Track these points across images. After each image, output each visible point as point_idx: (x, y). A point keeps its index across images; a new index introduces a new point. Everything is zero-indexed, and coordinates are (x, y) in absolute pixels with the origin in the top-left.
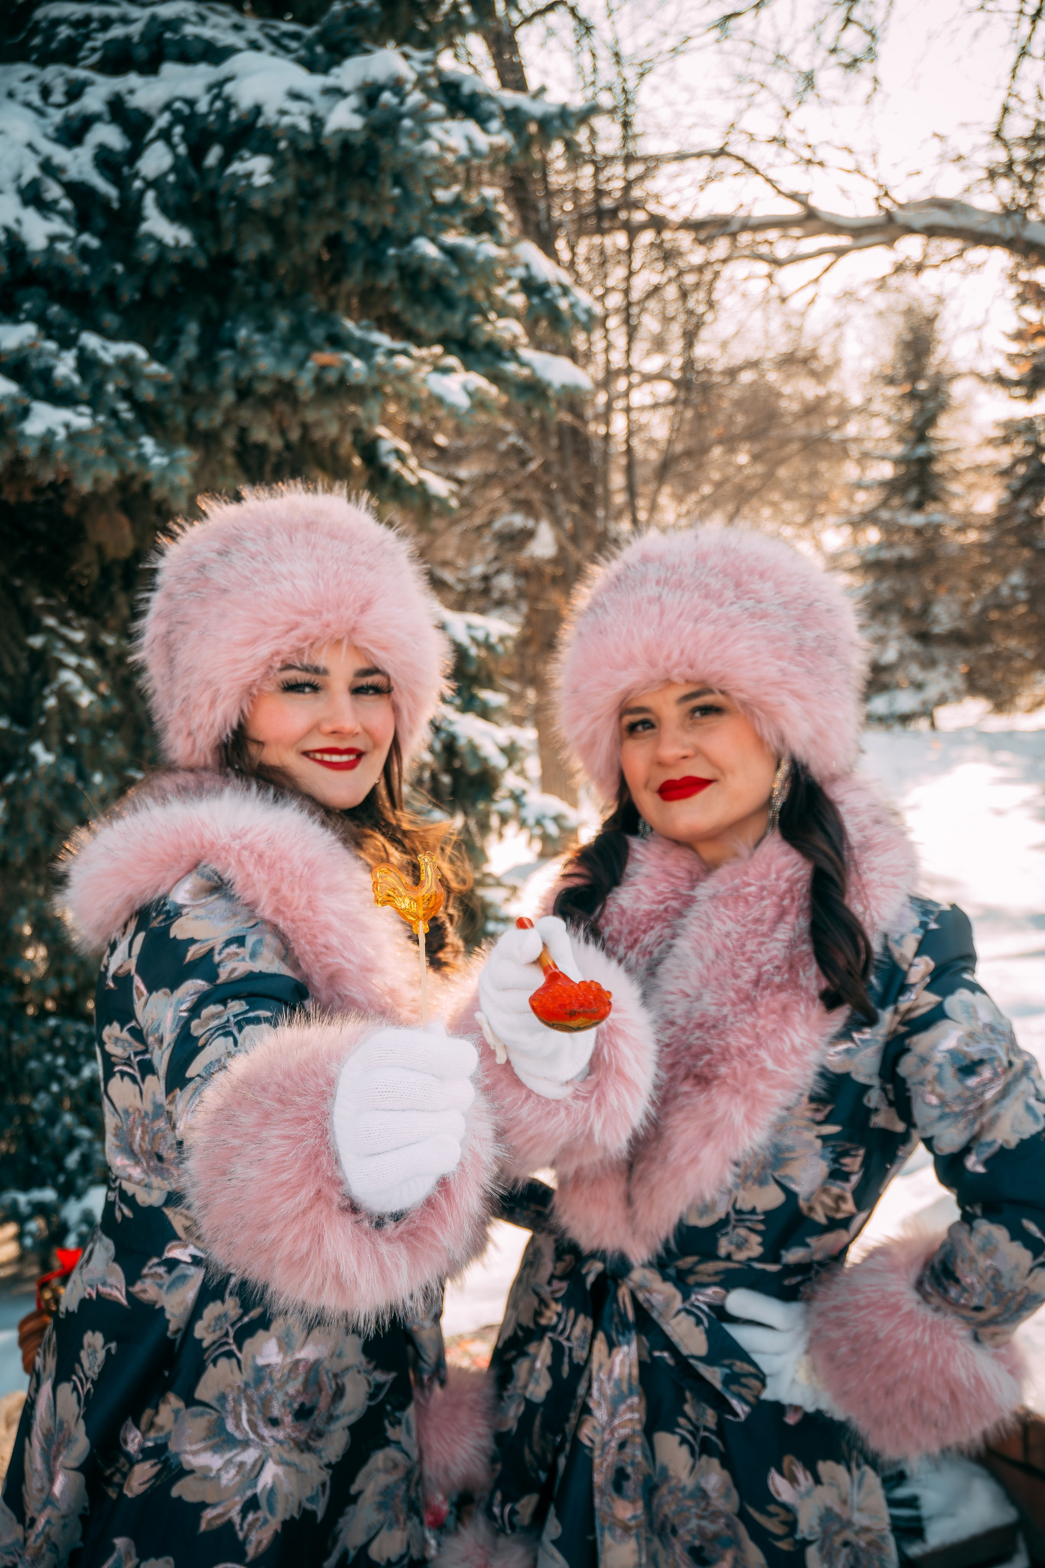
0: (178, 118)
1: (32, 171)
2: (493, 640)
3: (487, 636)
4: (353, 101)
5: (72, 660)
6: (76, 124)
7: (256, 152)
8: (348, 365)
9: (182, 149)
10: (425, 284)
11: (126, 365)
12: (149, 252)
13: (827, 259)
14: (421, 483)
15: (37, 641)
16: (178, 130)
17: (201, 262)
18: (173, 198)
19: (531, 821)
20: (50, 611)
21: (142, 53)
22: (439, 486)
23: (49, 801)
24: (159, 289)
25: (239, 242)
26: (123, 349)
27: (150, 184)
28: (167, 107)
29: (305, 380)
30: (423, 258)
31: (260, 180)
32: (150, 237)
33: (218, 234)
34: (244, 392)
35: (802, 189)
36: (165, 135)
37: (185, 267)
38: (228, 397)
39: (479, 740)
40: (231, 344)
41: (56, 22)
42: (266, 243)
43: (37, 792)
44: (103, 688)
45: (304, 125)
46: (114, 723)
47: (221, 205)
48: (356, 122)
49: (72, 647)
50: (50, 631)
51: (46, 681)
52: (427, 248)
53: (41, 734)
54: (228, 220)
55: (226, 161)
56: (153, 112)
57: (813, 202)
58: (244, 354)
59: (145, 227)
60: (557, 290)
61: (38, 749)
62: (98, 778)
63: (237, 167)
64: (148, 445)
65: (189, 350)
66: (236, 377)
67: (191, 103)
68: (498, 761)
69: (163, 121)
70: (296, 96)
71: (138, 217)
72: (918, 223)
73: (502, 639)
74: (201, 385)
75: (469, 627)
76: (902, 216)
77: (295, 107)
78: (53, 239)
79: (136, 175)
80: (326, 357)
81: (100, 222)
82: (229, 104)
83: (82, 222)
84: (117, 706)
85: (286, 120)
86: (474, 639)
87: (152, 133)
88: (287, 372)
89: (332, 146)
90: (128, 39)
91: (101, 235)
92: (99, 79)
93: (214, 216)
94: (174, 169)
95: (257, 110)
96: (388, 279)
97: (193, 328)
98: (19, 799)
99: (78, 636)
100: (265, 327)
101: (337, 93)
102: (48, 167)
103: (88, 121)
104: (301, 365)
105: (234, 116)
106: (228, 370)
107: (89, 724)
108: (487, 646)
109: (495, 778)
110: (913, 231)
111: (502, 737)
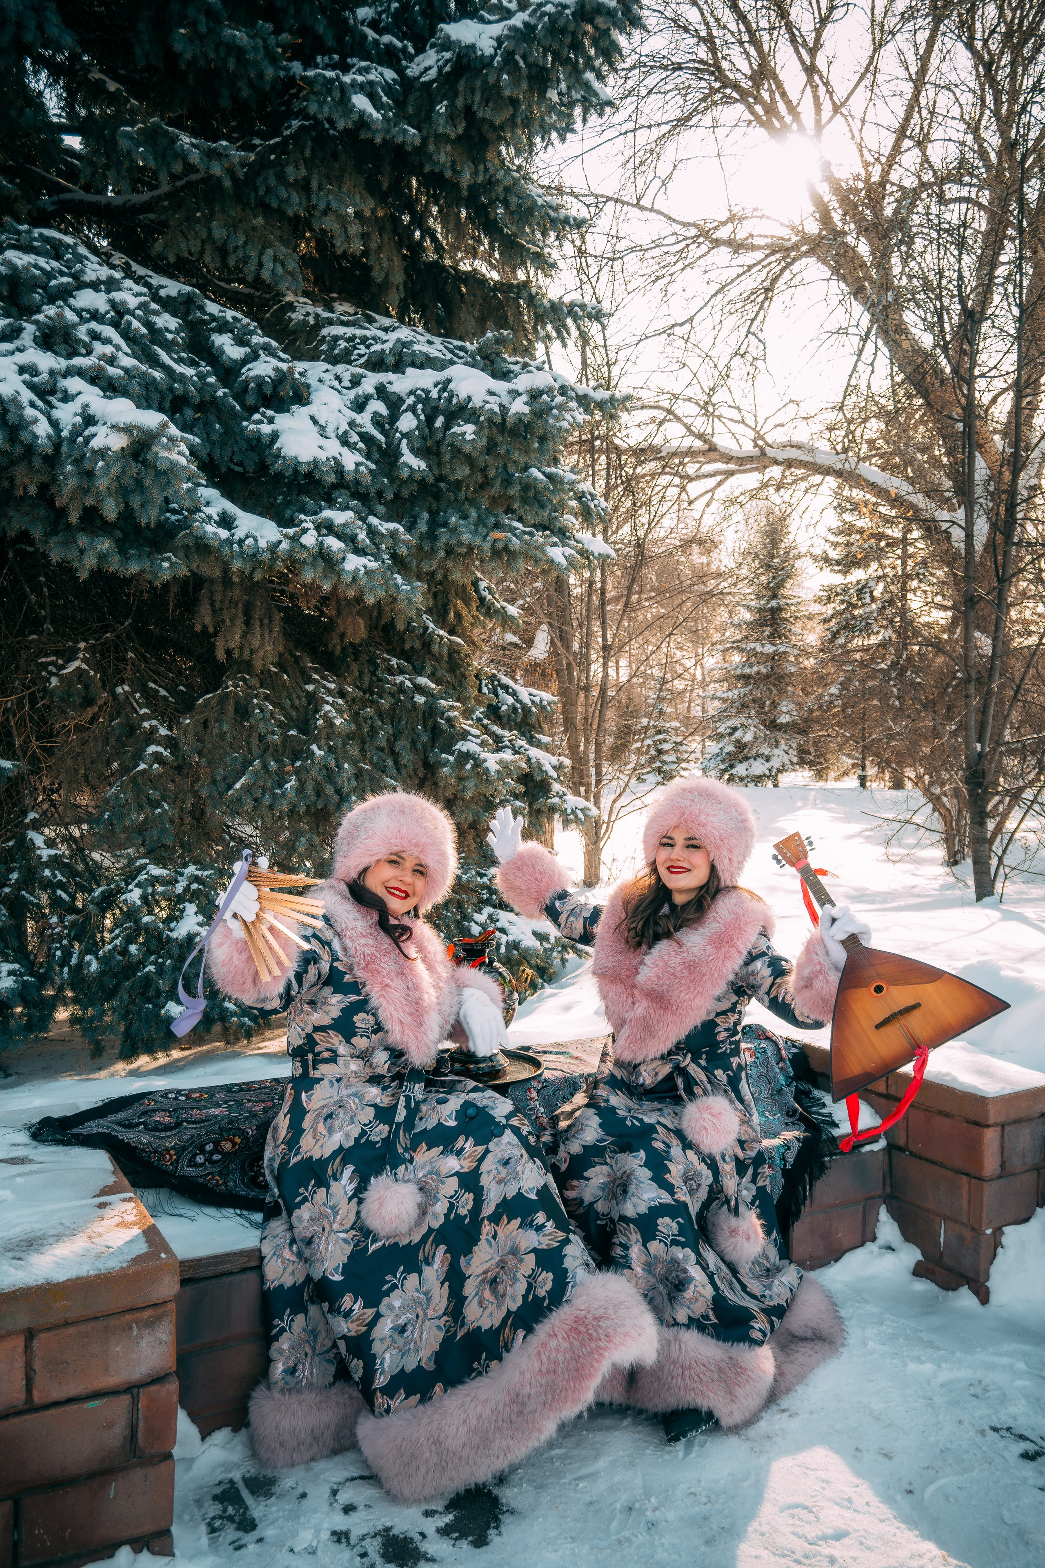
0: (419, 400)
1: (344, 427)
2: (545, 703)
3: (542, 701)
4: (525, 398)
5: (330, 699)
6: (362, 400)
7: (467, 422)
8: (510, 540)
9: (422, 417)
10: (532, 494)
11: (393, 534)
12: (405, 473)
14: (503, 608)
15: (310, 688)
16: (420, 406)
17: (431, 479)
18: (417, 444)
20: (316, 671)
21: (391, 360)
22: (513, 610)
23: (319, 778)
24: (405, 493)
25: (453, 470)
26: (392, 526)
27: (404, 435)
28: (412, 393)
29: (487, 546)
30: (536, 479)
31: (469, 437)
32: (406, 465)
33: (439, 464)
34: (449, 551)
35: (707, 432)
36: (412, 409)
37: (422, 483)
38: (442, 554)
39: (542, 761)
40: (445, 524)
41: (336, 338)
42: (467, 470)
43: (314, 773)
45: (497, 410)
46: (351, 736)
47: (443, 449)
48: (526, 409)
49: (329, 691)
50: (316, 682)
51: (317, 711)
52: (535, 472)
53: (316, 740)
54: (447, 457)
55: (447, 426)
56: (404, 395)
57: (714, 441)
58: (454, 530)
59: (403, 459)
61: (314, 747)
62: (346, 766)
63: (456, 429)
64: (399, 579)
65: (423, 527)
66: (447, 544)
67: (427, 392)
68: (553, 773)
69: (411, 400)
70: (492, 393)
71: (398, 454)
72: (781, 457)
73: (549, 703)
74: (427, 548)
75: (531, 695)
76: (770, 452)
77: (491, 399)
78: (358, 464)
79: (396, 430)
80: (497, 534)
81: (376, 455)
82: (452, 394)
83: (368, 456)
84: (354, 727)
85: (487, 406)
86: (533, 702)
87: (404, 407)
88: (477, 542)
89: (510, 421)
90: (383, 351)
91: (376, 463)
92: (369, 373)
93: (438, 454)
94: (417, 428)
95: (469, 399)
96: (514, 491)
97: (425, 515)
98: (303, 776)
99: (332, 686)
100: (464, 517)
101: (515, 394)
102: (352, 424)
103: (367, 398)
104: (484, 538)
105: (455, 401)
106: (443, 539)
107: (339, 735)
108: (542, 708)
109: (549, 784)
110: (776, 462)
111: (554, 760)
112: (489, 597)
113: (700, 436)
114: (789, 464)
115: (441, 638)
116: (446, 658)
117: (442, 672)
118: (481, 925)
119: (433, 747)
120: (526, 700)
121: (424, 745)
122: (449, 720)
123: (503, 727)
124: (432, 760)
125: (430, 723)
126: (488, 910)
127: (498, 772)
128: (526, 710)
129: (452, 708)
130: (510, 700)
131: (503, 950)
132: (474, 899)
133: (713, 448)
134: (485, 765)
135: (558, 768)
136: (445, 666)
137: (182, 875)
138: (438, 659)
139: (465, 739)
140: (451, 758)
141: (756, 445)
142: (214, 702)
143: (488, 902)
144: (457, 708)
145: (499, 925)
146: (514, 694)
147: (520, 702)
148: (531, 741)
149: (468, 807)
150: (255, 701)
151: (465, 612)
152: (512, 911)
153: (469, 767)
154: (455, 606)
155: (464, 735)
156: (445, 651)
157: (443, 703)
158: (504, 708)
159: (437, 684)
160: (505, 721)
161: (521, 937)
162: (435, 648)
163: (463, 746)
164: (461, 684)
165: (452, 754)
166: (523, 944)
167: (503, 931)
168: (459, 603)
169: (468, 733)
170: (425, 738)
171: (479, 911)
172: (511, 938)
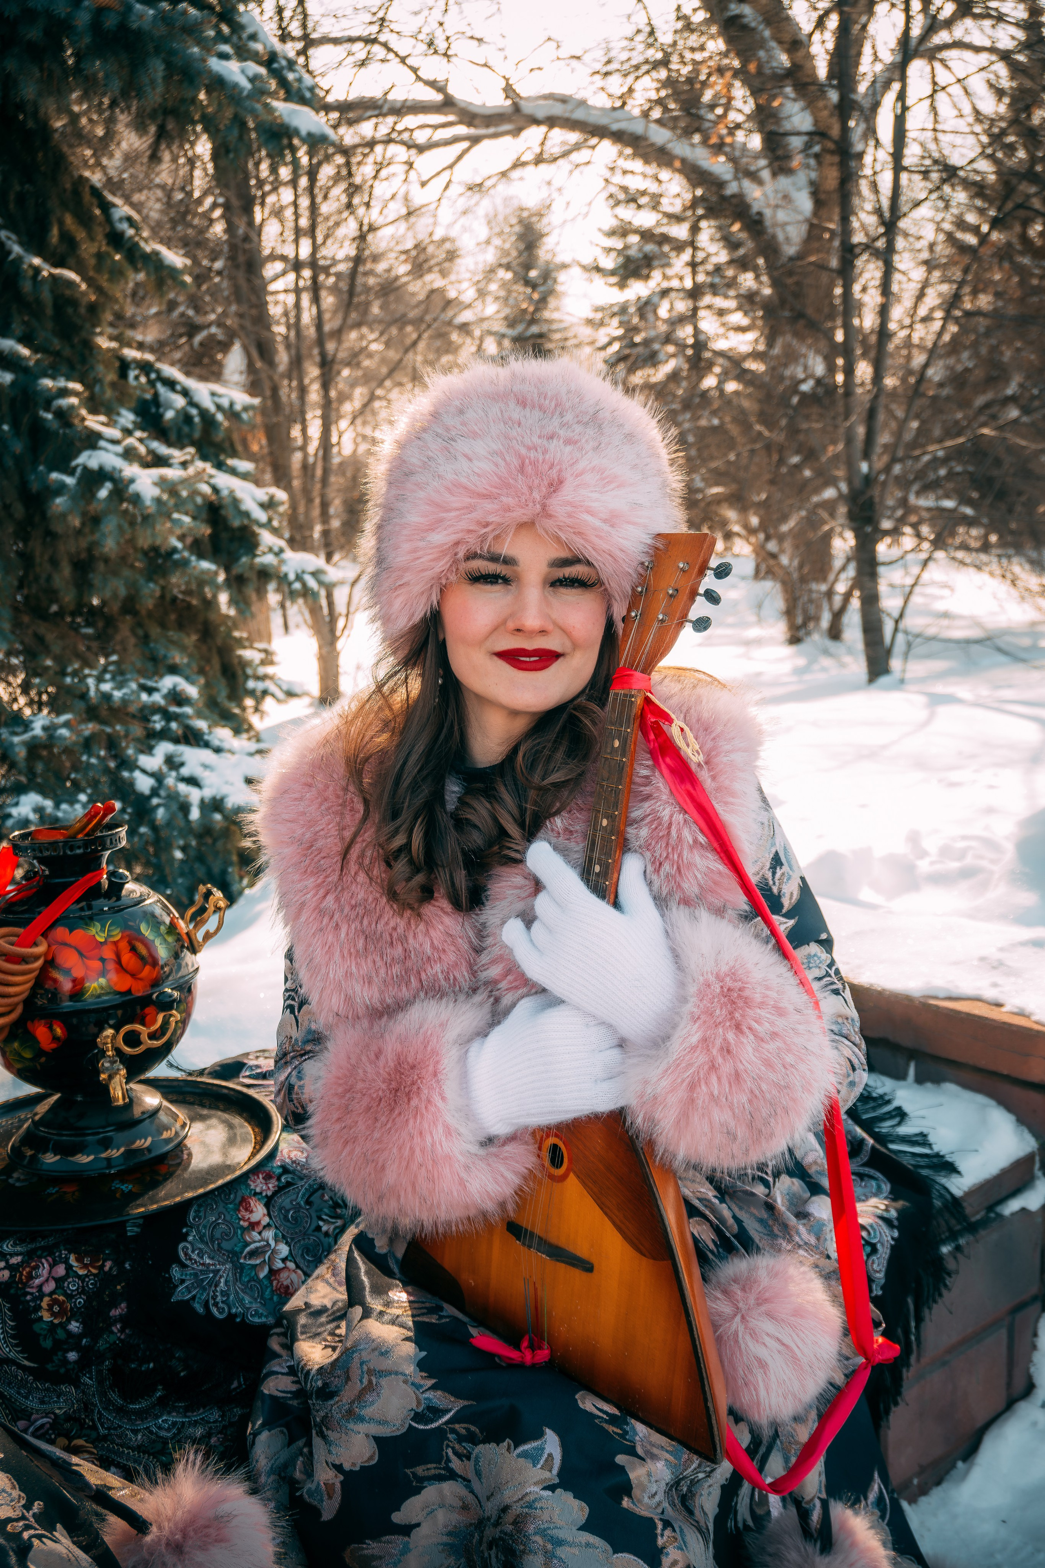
2: (238, 407)
3: (232, 404)
13: (465, 145)
14: (156, 253)
19: (292, 576)
22: (173, 258)
35: (440, 78)
39: (239, 494)
57: (451, 90)
60: (284, 63)
68: (261, 515)
72: (541, 114)
73: (246, 409)
75: (213, 394)
76: (527, 108)
86: (219, 407)
108: (232, 414)
109: (255, 535)
110: (536, 122)
111: (262, 494)
112: (131, 232)
113: (432, 84)
114: (552, 122)
115: (37, 270)
116: (49, 311)
117: (45, 333)
118: (152, 775)
119: (35, 462)
120: (208, 403)
121: (17, 459)
122: (64, 416)
123: (170, 444)
124: (35, 487)
125: (25, 420)
126: (164, 748)
127: (158, 501)
128: (207, 418)
129: (64, 392)
130: (180, 402)
131: (195, 814)
132: (137, 730)
133: (448, 104)
134: (133, 488)
135: (269, 505)
136: (50, 325)
138: (33, 308)
139: (94, 447)
140: (70, 481)
141: (507, 97)
143: (164, 735)
144: (76, 394)
145: (185, 771)
146: (185, 393)
147: (196, 405)
148: (220, 466)
149: (115, 573)
151: (80, 235)
152: (207, 745)
153: (103, 493)
154: (61, 223)
155: (92, 440)
156: (46, 295)
157: (48, 383)
158: (169, 415)
159: (35, 350)
160: (173, 437)
161: (224, 790)
162: (27, 286)
163: (90, 459)
164: (84, 360)
165: (71, 472)
166: (230, 803)
167: (192, 781)
168: (69, 220)
169: (99, 436)
170: (18, 447)
171: (149, 750)
172: (208, 793)
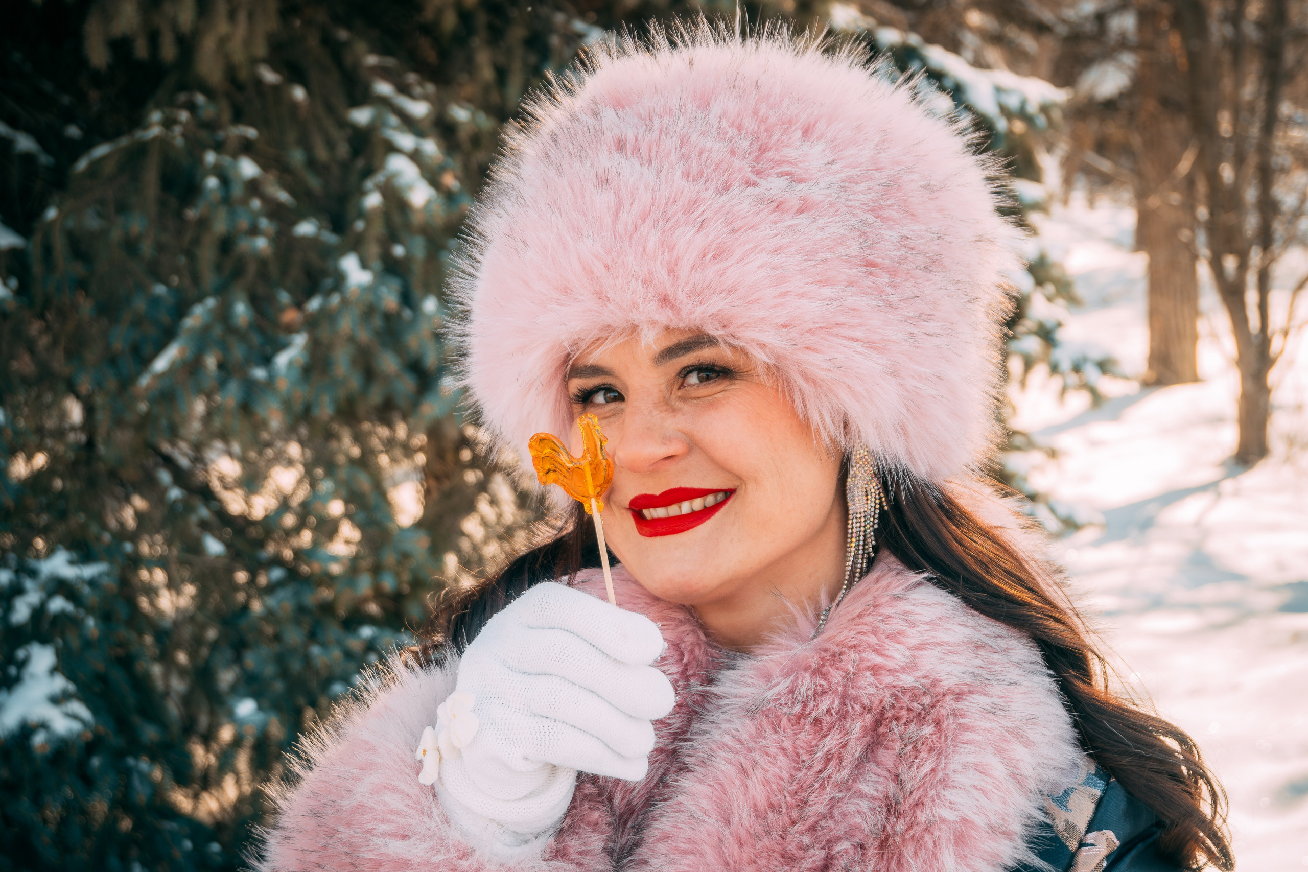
2: (1032, 108)
3: (1023, 104)
5: (406, 141)
15: (362, 116)
19: (1066, 366)
20: (385, 74)
23: (364, 336)
43: (346, 324)
44: (450, 181)
49: (409, 123)
50: (384, 102)
51: (369, 172)
53: (355, 245)
61: (350, 265)
73: (1045, 109)
75: (999, 90)
86: (1004, 111)
98: (324, 333)
99: (419, 109)
107: (426, 231)
137: (33, 574)
142: (109, 168)
150: (210, 157)
